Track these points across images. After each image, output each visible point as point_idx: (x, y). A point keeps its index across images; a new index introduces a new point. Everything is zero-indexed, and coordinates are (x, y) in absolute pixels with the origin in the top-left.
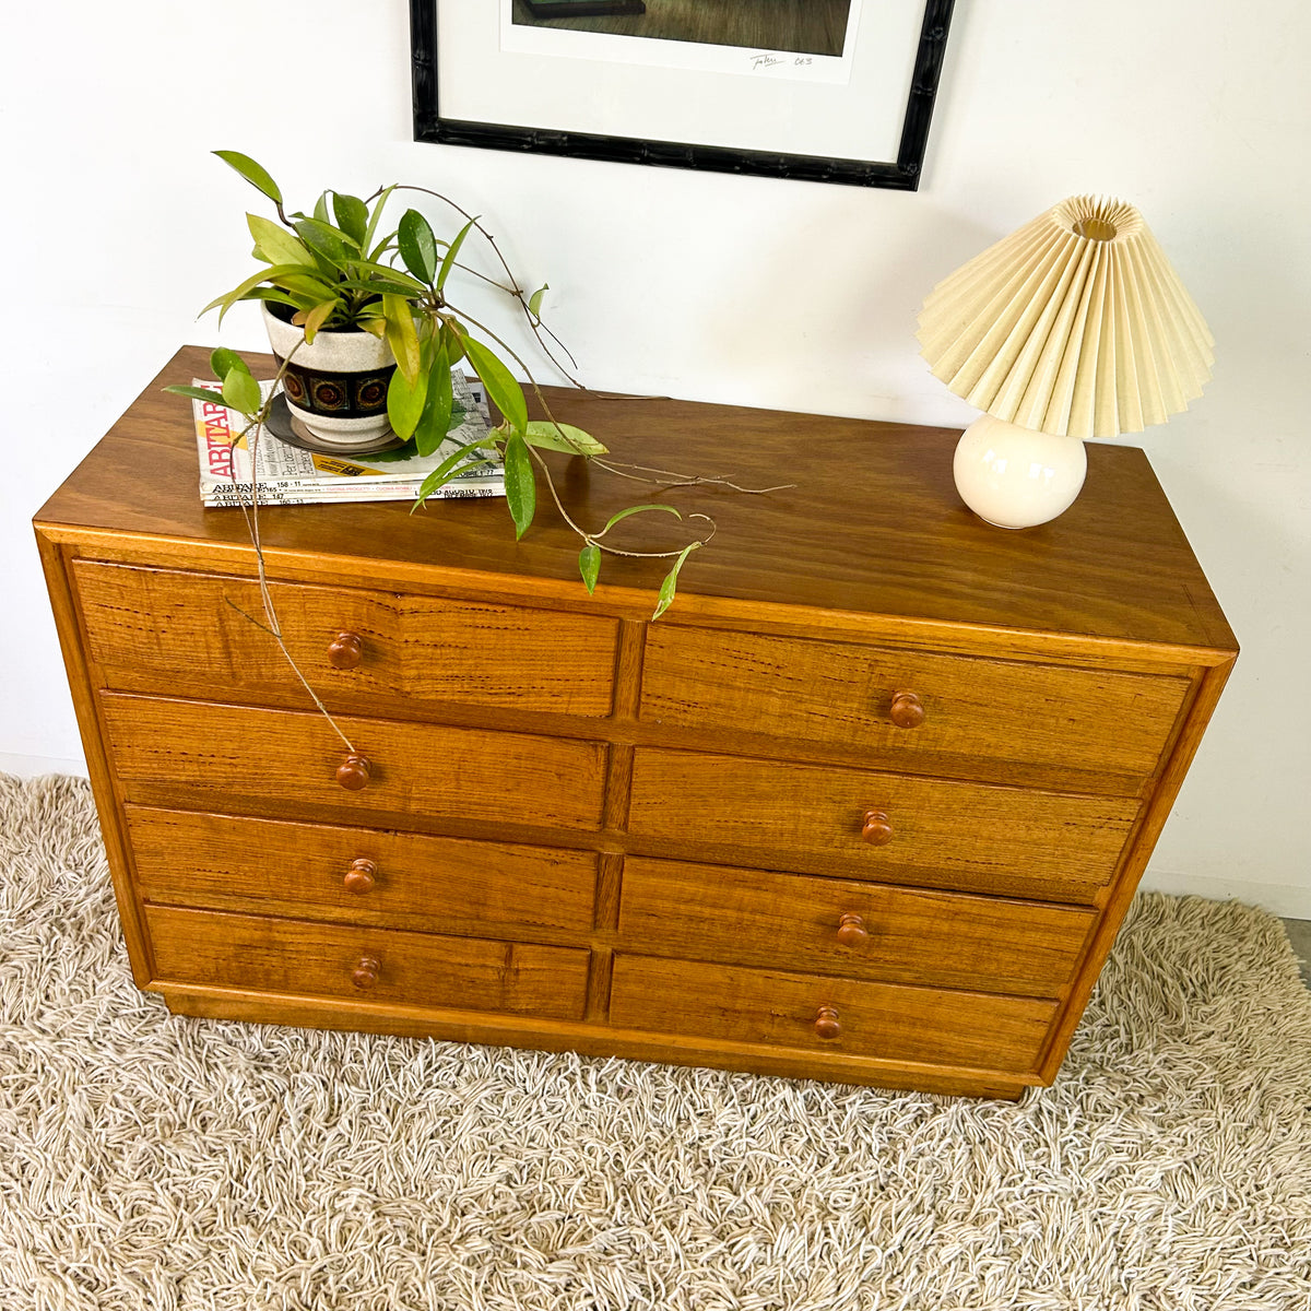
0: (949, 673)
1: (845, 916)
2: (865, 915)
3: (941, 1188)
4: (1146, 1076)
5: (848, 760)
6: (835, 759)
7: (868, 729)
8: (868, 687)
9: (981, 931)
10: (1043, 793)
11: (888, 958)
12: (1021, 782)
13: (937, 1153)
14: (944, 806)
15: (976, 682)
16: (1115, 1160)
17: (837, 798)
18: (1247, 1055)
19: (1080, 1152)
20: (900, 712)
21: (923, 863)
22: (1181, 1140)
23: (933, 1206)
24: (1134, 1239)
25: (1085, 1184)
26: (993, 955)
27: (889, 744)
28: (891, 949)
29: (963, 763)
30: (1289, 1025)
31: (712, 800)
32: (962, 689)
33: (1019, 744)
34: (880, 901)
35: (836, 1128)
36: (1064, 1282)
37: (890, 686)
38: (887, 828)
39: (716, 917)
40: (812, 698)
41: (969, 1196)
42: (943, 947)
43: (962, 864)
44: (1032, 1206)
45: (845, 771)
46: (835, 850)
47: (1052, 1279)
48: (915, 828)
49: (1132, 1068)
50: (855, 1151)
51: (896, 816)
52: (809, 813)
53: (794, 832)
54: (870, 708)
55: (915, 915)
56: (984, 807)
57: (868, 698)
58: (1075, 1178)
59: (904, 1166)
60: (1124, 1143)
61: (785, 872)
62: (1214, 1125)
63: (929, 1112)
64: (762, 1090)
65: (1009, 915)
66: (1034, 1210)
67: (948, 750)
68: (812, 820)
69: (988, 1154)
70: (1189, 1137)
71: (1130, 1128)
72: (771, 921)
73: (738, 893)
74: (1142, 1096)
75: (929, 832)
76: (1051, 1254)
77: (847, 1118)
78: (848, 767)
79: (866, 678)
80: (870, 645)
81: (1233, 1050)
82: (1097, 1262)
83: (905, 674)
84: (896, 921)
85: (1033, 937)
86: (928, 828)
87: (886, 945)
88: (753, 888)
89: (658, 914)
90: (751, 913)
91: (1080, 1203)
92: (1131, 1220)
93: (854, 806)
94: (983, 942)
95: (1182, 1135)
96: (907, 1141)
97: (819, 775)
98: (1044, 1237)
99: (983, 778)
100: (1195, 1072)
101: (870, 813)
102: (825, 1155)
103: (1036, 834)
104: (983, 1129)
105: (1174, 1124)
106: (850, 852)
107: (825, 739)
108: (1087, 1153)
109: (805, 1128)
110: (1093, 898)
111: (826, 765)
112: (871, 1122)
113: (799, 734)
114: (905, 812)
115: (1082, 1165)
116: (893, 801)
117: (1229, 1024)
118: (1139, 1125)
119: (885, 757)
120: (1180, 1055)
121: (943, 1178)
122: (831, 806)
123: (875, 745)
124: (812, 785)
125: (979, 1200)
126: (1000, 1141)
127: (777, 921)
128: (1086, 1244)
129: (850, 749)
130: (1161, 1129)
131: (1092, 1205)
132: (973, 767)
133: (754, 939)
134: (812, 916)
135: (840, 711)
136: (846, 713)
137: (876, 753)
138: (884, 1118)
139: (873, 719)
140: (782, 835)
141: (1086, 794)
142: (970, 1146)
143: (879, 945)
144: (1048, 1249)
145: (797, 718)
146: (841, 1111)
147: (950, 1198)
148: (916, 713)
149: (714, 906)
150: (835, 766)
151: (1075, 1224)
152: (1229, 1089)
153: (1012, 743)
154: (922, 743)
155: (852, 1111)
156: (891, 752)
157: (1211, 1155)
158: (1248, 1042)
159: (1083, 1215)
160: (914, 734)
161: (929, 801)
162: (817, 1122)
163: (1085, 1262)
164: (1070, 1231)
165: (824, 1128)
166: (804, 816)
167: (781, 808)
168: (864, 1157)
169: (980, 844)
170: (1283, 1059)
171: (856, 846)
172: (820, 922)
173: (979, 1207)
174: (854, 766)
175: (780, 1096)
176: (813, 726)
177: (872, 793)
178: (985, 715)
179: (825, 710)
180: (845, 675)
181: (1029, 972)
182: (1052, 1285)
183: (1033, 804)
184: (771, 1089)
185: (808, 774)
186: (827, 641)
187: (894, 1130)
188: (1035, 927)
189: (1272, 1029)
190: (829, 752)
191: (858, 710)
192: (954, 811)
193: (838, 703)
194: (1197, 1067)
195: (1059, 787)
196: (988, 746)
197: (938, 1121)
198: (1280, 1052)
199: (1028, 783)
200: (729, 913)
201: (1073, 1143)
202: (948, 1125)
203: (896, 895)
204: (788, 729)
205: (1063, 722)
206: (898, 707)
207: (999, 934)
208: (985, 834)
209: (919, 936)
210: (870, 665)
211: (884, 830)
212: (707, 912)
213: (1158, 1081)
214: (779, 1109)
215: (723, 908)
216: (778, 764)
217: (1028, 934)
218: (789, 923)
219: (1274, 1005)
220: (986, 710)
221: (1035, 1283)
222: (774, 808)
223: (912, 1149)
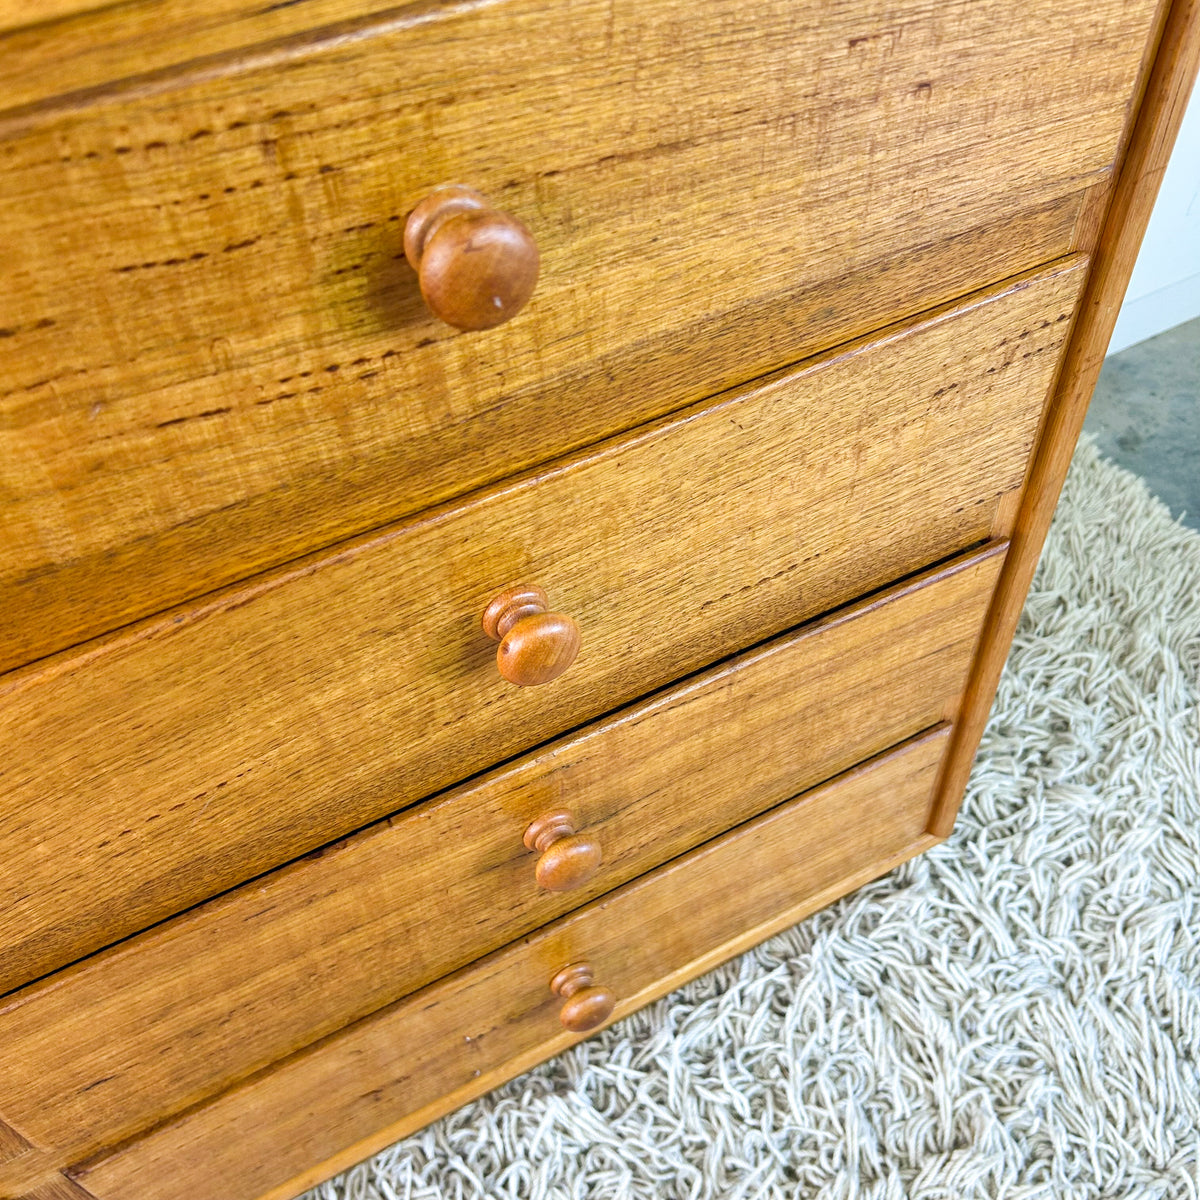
0: (550, 58)
1: (534, 829)
2: (572, 804)
3: (874, 1106)
4: (1026, 717)
5: (370, 508)
6: (329, 524)
7: (376, 389)
8: (305, 243)
9: (800, 699)
10: (879, 344)
11: (644, 840)
12: (819, 340)
13: (834, 1047)
14: (662, 499)
15: (639, 64)
16: (1072, 882)
17: (393, 620)
18: (1119, 605)
19: (1022, 900)
20: (455, 275)
21: (656, 643)
22: (1129, 789)
23: (883, 1150)
24: (1176, 997)
25: (1058, 949)
26: (832, 722)
27: (459, 404)
28: (641, 824)
29: (675, 360)
30: (1139, 532)
31: (43, 813)
32: (606, 109)
33: (799, 232)
34: (591, 763)
35: (662, 1113)
36: (1135, 1145)
37: (377, 199)
38: (556, 629)
39: (250, 998)
40: (132, 370)
41: (922, 1090)
42: (740, 762)
43: (736, 603)
44: (1014, 1042)
45: (377, 541)
46: (448, 730)
47: (1116, 1154)
48: (613, 583)
49: (1003, 717)
50: (713, 1134)
51: (557, 581)
52: (339, 692)
53: (324, 754)
54: (349, 317)
55: (673, 743)
56: (754, 451)
57: (326, 280)
58: (1042, 948)
59: (802, 1108)
60: (1065, 844)
61: (354, 833)
62: (1151, 736)
63: (785, 980)
64: (510, 1127)
65: (850, 642)
66: (1021, 1046)
67: (626, 341)
68: (355, 703)
69: (906, 994)
70: (1135, 777)
71: (1061, 814)
72: (378, 929)
73: (268, 935)
74: (1043, 753)
75: (647, 576)
76: (1090, 1110)
77: (672, 1082)
78: (378, 528)
79: (279, 208)
80: (226, 57)
81: (1101, 610)
82: (1157, 1077)
83: (405, 129)
84: (634, 779)
85: (897, 653)
86: (641, 568)
87: (636, 823)
88: (299, 906)
89: (109, 1073)
90: (324, 944)
91: (1073, 985)
92: (1153, 966)
93: (444, 616)
94: (810, 712)
95: (1125, 781)
96: (781, 1056)
97: (306, 591)
98: (1065, 1089)
99: (731, 375)
100: (1080, 671)
101: (494, 611)
102: (670, 1176)
103: (877, 453)
104: (874, 954)
105: (1104, 767)
106: (486, 714)
107: (263, 484)
108: (1031, 894)
109: (616, 1150)
110: (989, 521)
111: (311, 554)
112: (709, 1058)
113: (171, 510)
114: (574, 562)
115: (1035, 918)
116: (537, 552)
117: (1071, 574)
118: (1069, 802)
119: (465, 447)
120: (1047, 658)
121: (866, 1087)
122: (385, 647)
123: (419, 428)
124: (304, 626)
125: (942, 1087)
126: (910, 959)
127: (392, 921)
128: (1124, 1055)
129: (356, 476)
130: (1095, 788)
131: (1091, 979)
132: (701, 359)
133: (361, 976)
134: (460, 871)
135: (256, 373)
136: (281, 367)
137: (434, 448)
138: (723, 1036)
139: (374, 349)
140: (297, 775)
141: (969, 296)
142: (875, 998)
143: (619, 831)
144: (1081, 1103)
145: (128, 464)
146: (655, 1076)
147: (897, 1115)
148: (507, 251)
149: (229, 986)
150: (338, 543)
151: (1089, 1030)
152: (1133, 672)
153: (785, 237)
154: (552, 354)
155: (673, 1066)
156: (476, 427)
157: (1174, 785)
158: (1109, 585)
159: (1090, 1005)
160: (517, 340)
161: (624, 504)
162: (628, 1124)
163: (1139, 1088)
164: (1087, 1044)
165: (648, 1128)
166: (330, 707)
167: (255, 722)
168: (735, 1136)
169: (763, 539)
170: (1161, 585)
171: (493, 694)
172: (484, 869)
173: (949, 1102)
174: (394, 513)
175: (546, 1122)
176: (198, 462)
177: (476, 561)
178: (695, 179)
179: (209, 391)
180: (198, 231)
181: (898, 711)
182: (1123, 1163)
183: (862, 385)
184: (524, 1116)
185: (274, 605)
186: (41, 106)
187: (751, 1049)
188: (899, 633)
189: (1122, 550)
190: (300, 512)
191: (315, 340)
192: (690, 497)
193: (235, 345)
194: (1078, 663)
195: (908, 309)
196: (728, 277)
197: (808, 992)
198: (1153, 578)
199: (838, 334)
200: (273, 975)
201: (1006, 892)
202: (825, 988)
203: (620, 736)
204: (122, 512)
205: (903, 104)
206: (437, 262)
207: (836, 682)
208: (769, 512)
209: (688, 773)
210: (266, 144)
211: (554, 639)
212: (222, 1003)
213: (1045, 715)
214: (555, 1144)
215: (255, 975)
216: (165, 624)
217: (887, 653)
218: (419, 910)
219: (1102, 515)
220: (691, 158)
221: (1099, 1181)
222: (233, 734)
223: (797, 1070)
